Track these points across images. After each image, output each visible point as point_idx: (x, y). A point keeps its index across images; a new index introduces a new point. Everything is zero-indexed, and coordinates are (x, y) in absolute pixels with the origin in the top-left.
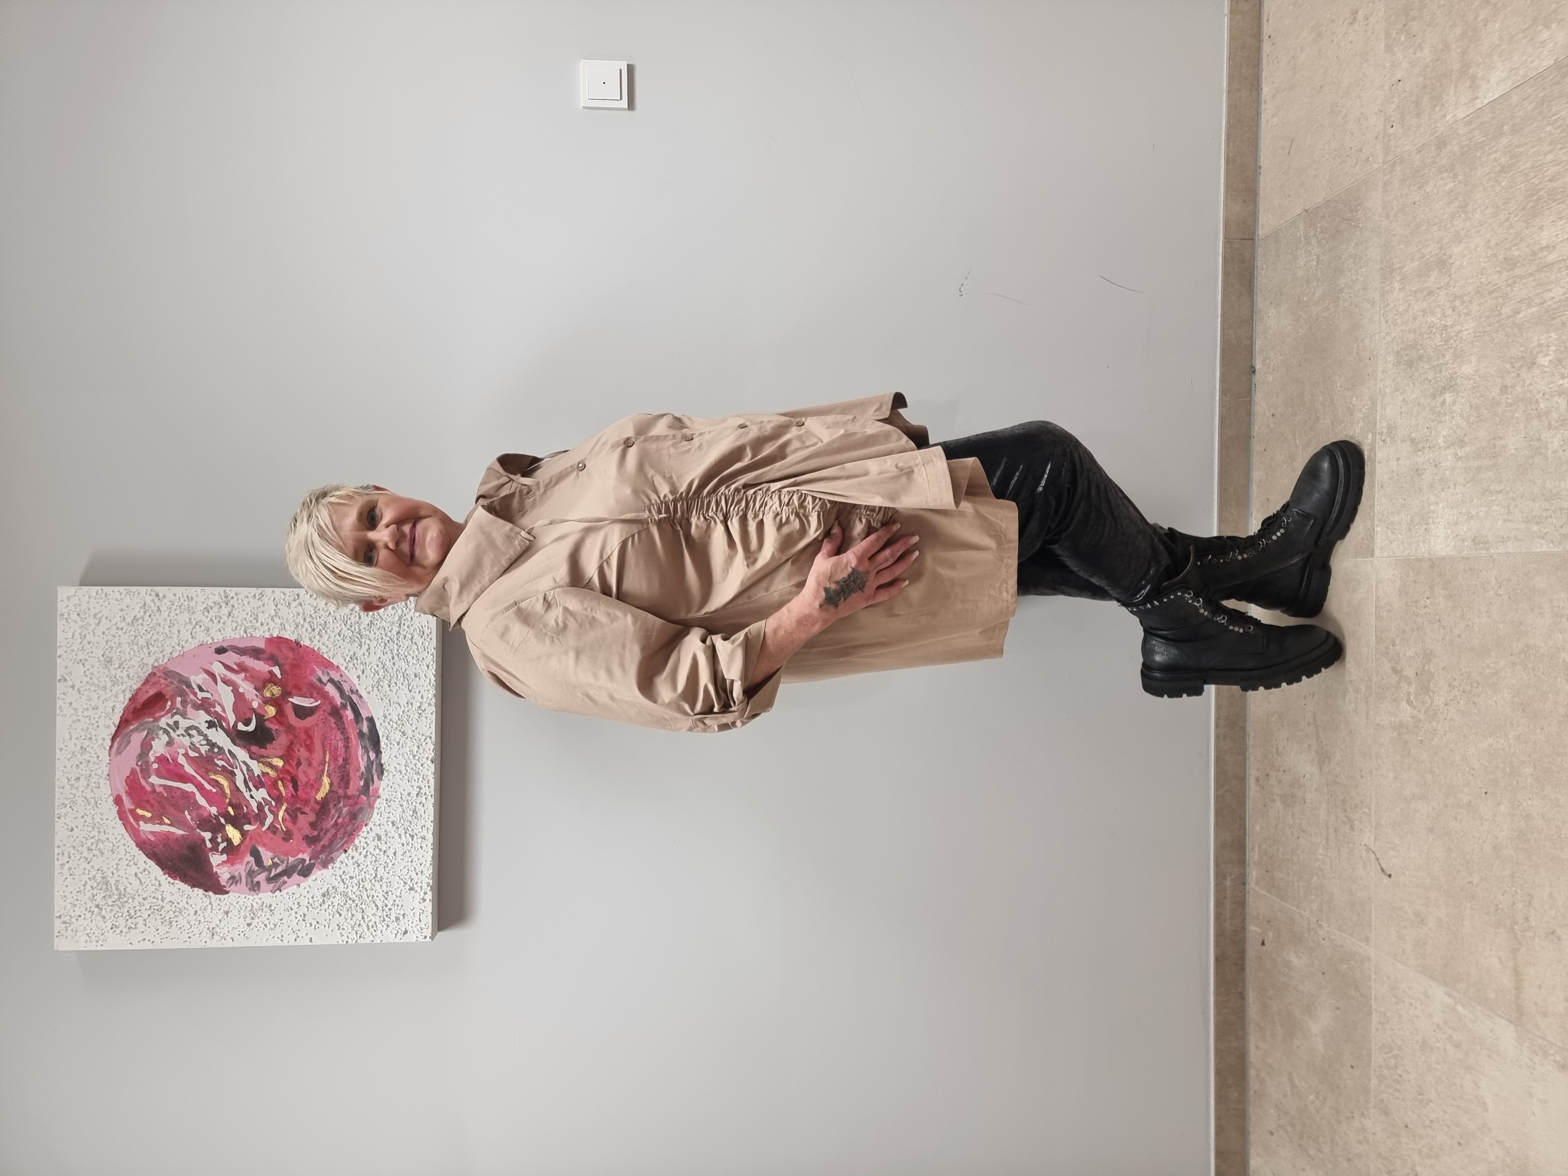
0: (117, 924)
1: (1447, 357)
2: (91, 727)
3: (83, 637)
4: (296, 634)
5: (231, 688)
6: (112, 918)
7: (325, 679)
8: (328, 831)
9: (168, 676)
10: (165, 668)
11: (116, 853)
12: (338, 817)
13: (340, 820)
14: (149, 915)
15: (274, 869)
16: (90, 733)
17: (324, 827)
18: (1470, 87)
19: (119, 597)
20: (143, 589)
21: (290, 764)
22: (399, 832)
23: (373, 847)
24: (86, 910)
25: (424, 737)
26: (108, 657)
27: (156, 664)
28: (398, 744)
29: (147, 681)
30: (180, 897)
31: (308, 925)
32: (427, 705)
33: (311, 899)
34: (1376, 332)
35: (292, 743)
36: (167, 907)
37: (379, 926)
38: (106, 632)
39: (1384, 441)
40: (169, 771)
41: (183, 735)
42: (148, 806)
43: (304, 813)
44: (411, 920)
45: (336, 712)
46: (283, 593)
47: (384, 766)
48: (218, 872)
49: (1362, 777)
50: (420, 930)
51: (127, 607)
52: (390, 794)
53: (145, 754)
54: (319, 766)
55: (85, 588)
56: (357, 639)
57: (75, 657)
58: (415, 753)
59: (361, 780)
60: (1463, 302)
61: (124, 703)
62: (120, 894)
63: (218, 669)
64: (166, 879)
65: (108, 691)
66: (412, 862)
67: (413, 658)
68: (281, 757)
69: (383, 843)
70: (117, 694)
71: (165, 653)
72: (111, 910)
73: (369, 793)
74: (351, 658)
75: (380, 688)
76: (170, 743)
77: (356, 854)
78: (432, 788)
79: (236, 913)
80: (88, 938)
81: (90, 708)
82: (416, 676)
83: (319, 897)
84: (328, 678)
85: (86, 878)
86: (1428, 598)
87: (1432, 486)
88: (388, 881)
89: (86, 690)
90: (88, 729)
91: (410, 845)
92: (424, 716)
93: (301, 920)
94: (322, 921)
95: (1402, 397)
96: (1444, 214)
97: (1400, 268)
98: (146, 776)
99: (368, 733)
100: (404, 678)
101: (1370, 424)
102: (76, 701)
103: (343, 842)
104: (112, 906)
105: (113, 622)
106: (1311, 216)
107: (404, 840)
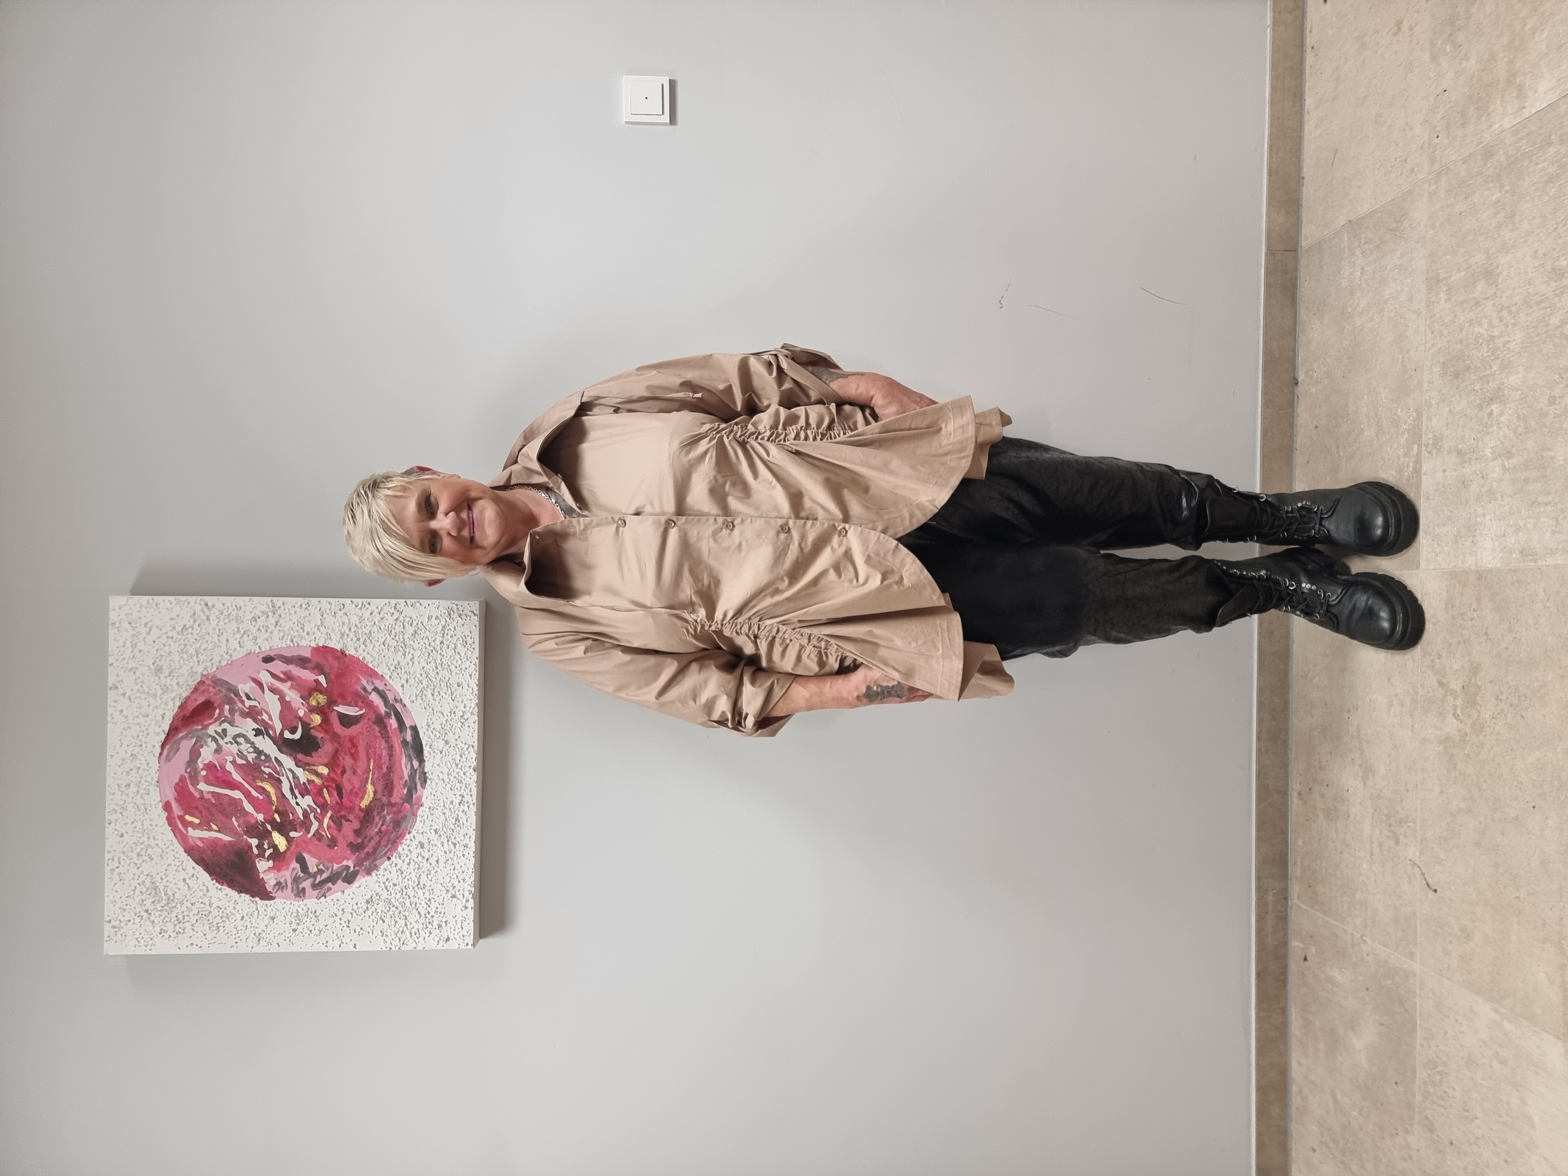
0: (166, 929)
1: (1495, 368)
2: (141, 734)
3: (134, 646)
4: (341, 643)
5: (278, 696)
6: (161, 923)
7: (369, 688)
8: (371, 838)
9: (218, 685)
10: (214, 676)
11: (165, 858)
12: (382, 825)
13: (384, 828)
14: (197, 920)
15: (319, 876)
16: (140, 741)
17: (368, 834)
18: (1517, 97)
19: (169, 606)
20: (192, 599)
21: (335, 773)
22: (442, 840)
23: (416, 855)
24: (135, 914)
25: (467, 746)
26: (158, 665)
27: (205, 673)
28: (441, 752)
29: (196, 689)
30: (227, 903)
31: (352, 931)
32: (470, 715)
33: (355, 905)
34: (1422, 342)
35: (337, 751)
36: (215, 913)
37: (422, 932)
38: (157, 641)
39: (1430, 453)
40: (217, 778)
41: (230, 742)
42: (197, 813)
43: (348, 820)
44: (453, 928)
45: (380, 721)
46: (329, 603)
47: (427, 775)
48: (265, 878)
49: (1407, 791)
50: (462, 937)
51: (178, 616)
52: (433, 802)
53: (193, 761)
54: (363, 774)
55: (136, 598)
56: (401, 649)
57: (126, 665)
58: (458, 762)
59: (404, 789)
60: (1510, 313)
61: (173, 710)
62: (168, 900)
63: (265, 678)
64: (214, 884)
65: (158, 699)
66: (454, 870)
67: (456, 667)
68: (326, 765)
69: (426, 850)
70: (167, 702)
71: (214, 661)
72: (160, 915)
73: (412, 801)
74: (395, 667)
75: (424, 697)
76: (218, 750)
77: (399, 862)
78: (475, 796)
79: (282, 918)
80: (137, 943)
81: (141, 716)
82: (459, 686)
83: (363, 903)
84: (373, 687)
85: (135, 883)
86: (1474, 610)
87: (1479, 498)
88: (430, 888)
89: (137, 698)
90: (138, 737)
91: (453, 852)
92: (467, 725)
93: (345, 926)
94: (366, 928)
95: (1448, 408)
96: (1490, 224)
97: (1445, 278)
98: (195, 783)
99: (411, 742)
100: (447, 687)
101: (1416, 436)
102: (127, 709)
103: (387, 849)
104: (161, 911)
105: (164, 631)
106: (1355, 226)
107: (446, 848)
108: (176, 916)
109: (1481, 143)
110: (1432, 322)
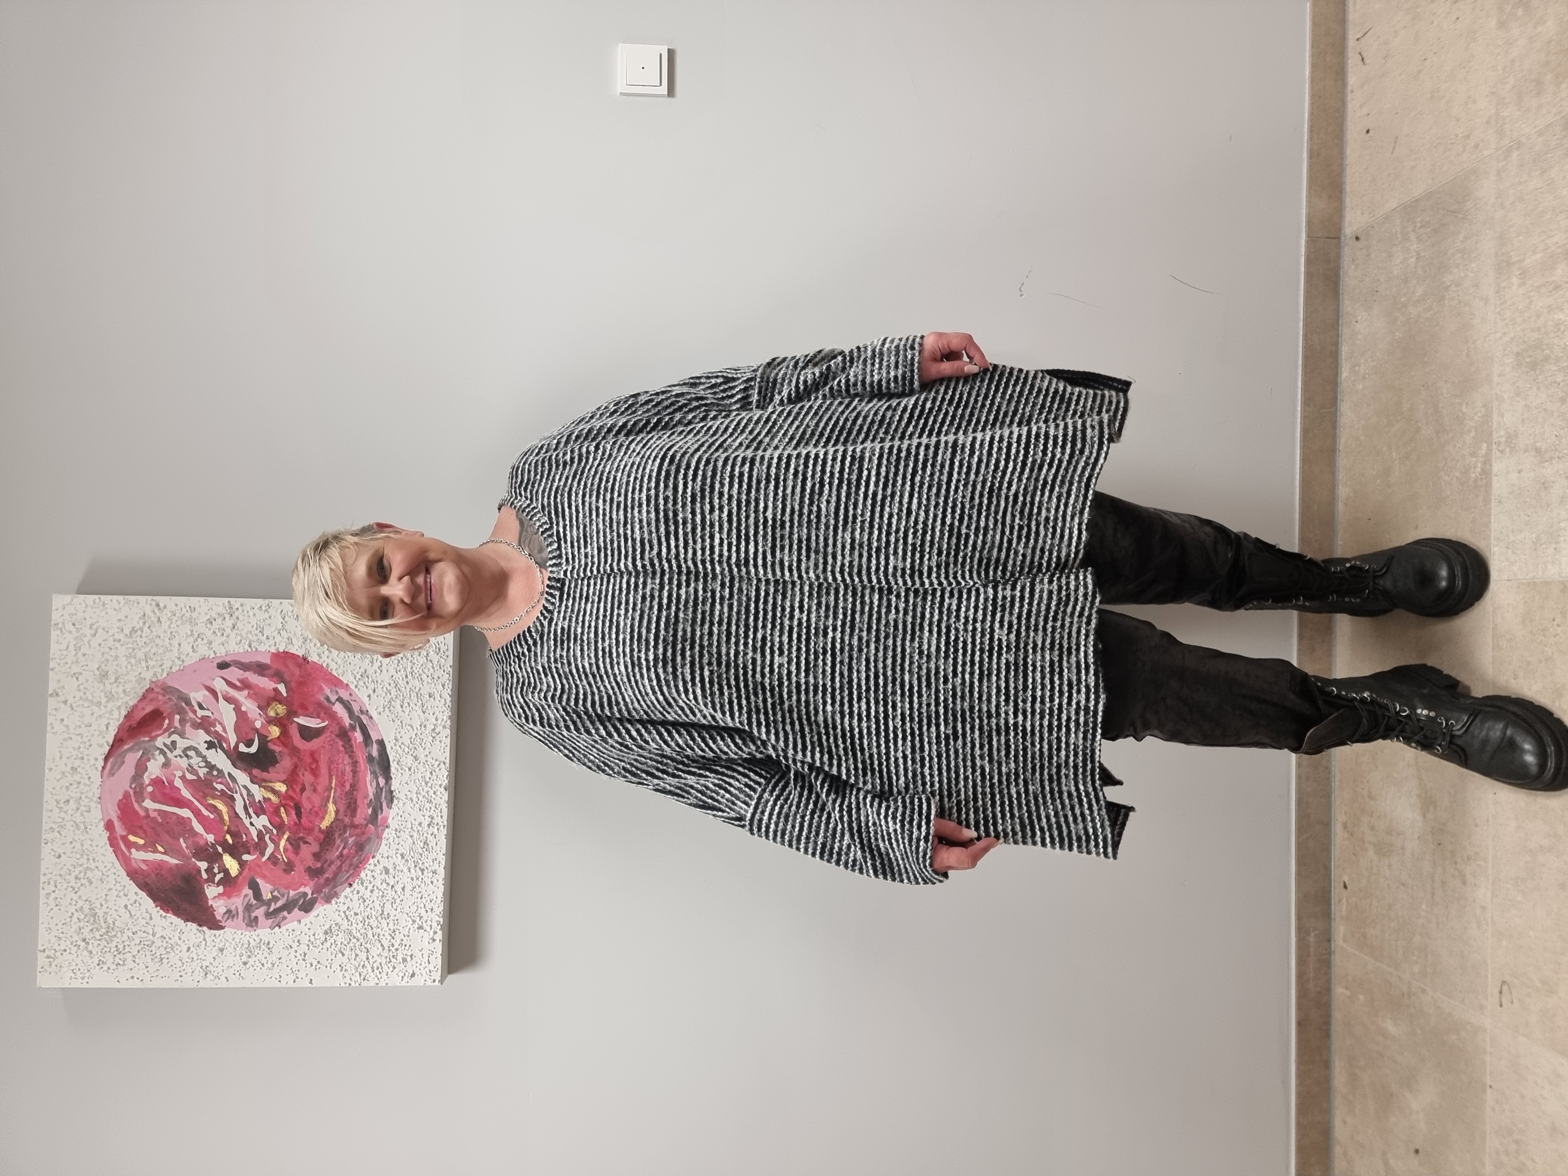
0: (104, 960)
2: (82, 746)
3: (78, 649)
4: (304, 649)
5: (233, 706)
6: (99, 952)
7: (333, 698)
8: (332, 863)
9: (167, 692)
10: (164, 683)
11: (105, 882)
12: (344, 848)
15: (273, 904)
16: (82, 753)
17: (328, 858)
19: (117, 607)
20: (142, 599)
21: (294, 790)
22: (409, 865)
23: (380, 882)
24: (72, 943)
25: (438, 763)
26: (103, 670)
27: (154, 680)
28: (410, 769)
29: (144, 697)
30: (173, 933)
31: (308, 965)
32: (442, 728)
33: (312, 936)
34: (1490, 332)
35: (296, 767)
36: (158, 943)
37: (385, 967)
38: (103, 643)
39: (1502, 451)
40: (164, 794)
41: (180, 756)
42: (142, 834)
43: (307, 843)
44: (419, 962)
45: (344, 735)
47: (394, 794)
48: (214, 905)
50: (428, 972)
51: (127, 617)
52: (400, 824)
53: (139, 775)
54: (324, 792)
55: (82, 597)
57: (68, 670)
58: (427, 780)
59: (369, 808)
61: (118, 720)
62: (108, 928)
63: (220, 685)
64: (158, 912)
65: (102, 707)
66: (421, 898)
67: (428, 676)
68: (284, 782)
69: (391, 876)
70: (112, 710)
71: (164, 667)
72: (99, 945)
73: (377, 822)
74: (362, 676)
75: (392, 708)
76: (166, 765)
77: (362, 889)
78: (445, 818)
79: (232, 950)
80: (73, 975)
81: (83, 726)
82: (430, 697)
83: (321, 935)
84: (337, 697)
85: (72, 909)
86: (1558, 625)
88: (395, 919)
89: (79, 705)
90: (79, 748)
91: (420, 879)
92: (439, 739)
93: (301, 959)
94: (323, 961)
95: (1524, 403)
97: (1519, 261)
98: (140, 800)
99: (378, 757)
100: (418, 698)
101: (1484, 433)
102: (68, 717)
103: (348, 875)
104: (99, 940)
105: (110, 634)
106: (1409, 209)
107: (414, 875)
108: (116, 946)
109: (1560, 113)
110: (1503, 309)
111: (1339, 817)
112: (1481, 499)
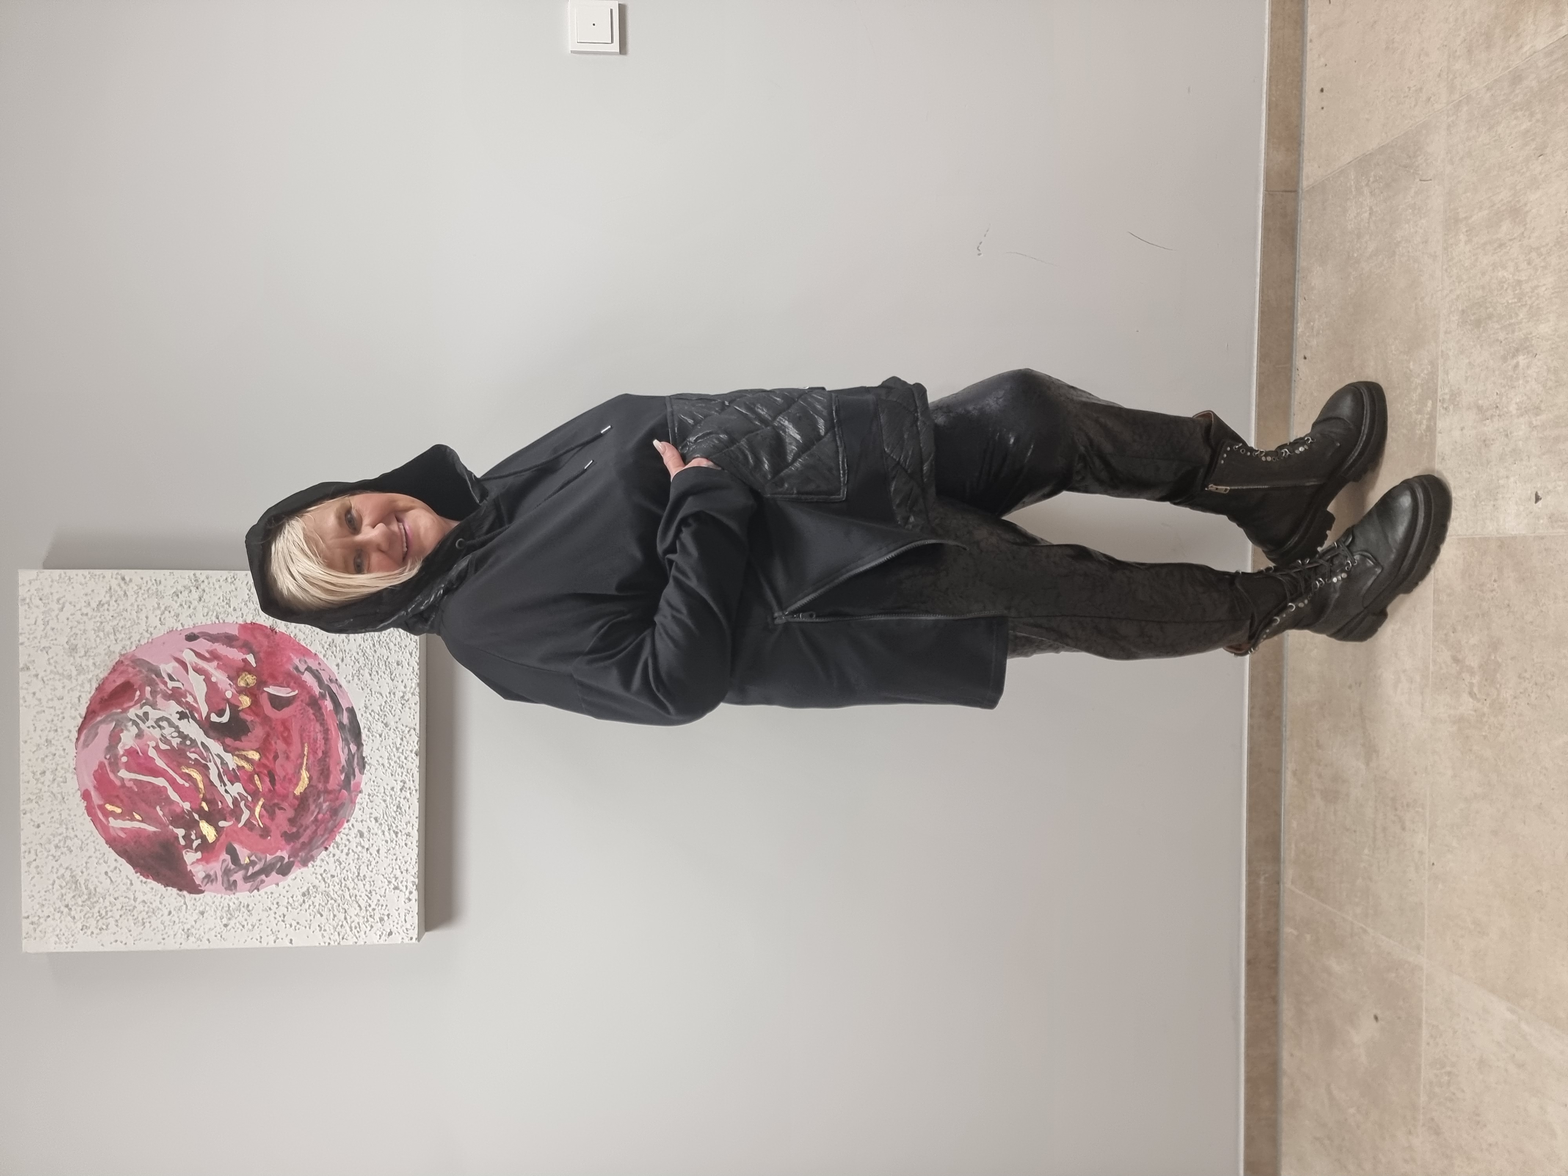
0: (88, 925)
1: (1521, 316)
3: (46, 623)
5: (203, 677)
6: (82, 918)
7: (302, 668)
8: (307, 828)
9: (136, 665)
10: (133, 656)
11: (85, 850)
12: (318, 813)
13: (320, 816)
15: (251, 868)
16: (55, 725)
17: (304, 823)
18: (1553, 13)
19: (83, 581)
20: (108, 573)
21: (267, 758)
22: (383, 828)
23: (355, 845)
24: (55, 910)
25: (408, 729)
26: (72, 644)
27: (123, 653)
28: (380, 736)
29: (114, 670)
30: (153, 897)
31: (288, 926)
32: (410, 695)
33: (290, 899)
34: (1438, 289)
35: (268, 735)
36: (140, 907)
37: (363, 926)
38: (71, 617)
39: (1446, 409)
40: (139, 765)
41: (153, 726)
42: (118, 802)
43: (282, 809)
44: (396, 921)
45: (314, 703)
47: (366, 759)
48: (193, 870)
49: (1416, 773)
50: (405, 931)
51: (93, 591)
52: (373, 788)
53: (113, 746)
54: (297, 759)
55: (47, 572)
57: (38, 645)
58: (398, 746)
59: (342, 773)
60: (1540, 255)
61: (90, 693)
62: (90, 894)
63: (189, 657)
64: (138, 878)
65: (73, 679)
66: (396, 860)
67: (395, 645)
68: (257, 750)
69: (366, 840)
70: (83, 683)
71: (132, 640)
72: (81, 910)
73: (350, 788)
74: (329, 645)
75: (361, 677)
76: (140, 735)
77: (338, 852)
78: (417, 782)
79: (212, 913)
80: (57, 940)
81: (55, 699)
82: (398, 665)
83: (299, 897)
84: (306, 667)
85: (54, 876)
86: (1495, 581)
87: (1502, 458)
88: (371, 880)
89: (50, 679)
90: (52, 721)
91: (394, 842)
92: (408, 706)
93: (280, 920)
94: (302, 922)
95: (1467, 361)
96: (1518, 157)
97: (1466, 218)
98: (115, 771)
99: (348, 724)
100: (386, 666)
101: (1430, 391)
102: (40, 691)
103: (323, 839)
104: (82, 906)
105: (78, 607)
106: (1363, 163)
107: (388, 837)
108: (99, 912)
109: (1509, 67)
110: (1450, 266)
111: (1290, 766)
112: (1425, 455)
